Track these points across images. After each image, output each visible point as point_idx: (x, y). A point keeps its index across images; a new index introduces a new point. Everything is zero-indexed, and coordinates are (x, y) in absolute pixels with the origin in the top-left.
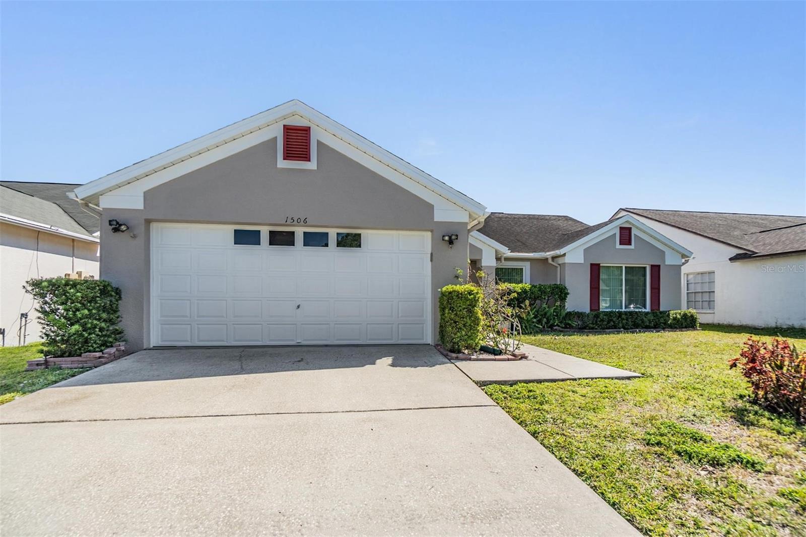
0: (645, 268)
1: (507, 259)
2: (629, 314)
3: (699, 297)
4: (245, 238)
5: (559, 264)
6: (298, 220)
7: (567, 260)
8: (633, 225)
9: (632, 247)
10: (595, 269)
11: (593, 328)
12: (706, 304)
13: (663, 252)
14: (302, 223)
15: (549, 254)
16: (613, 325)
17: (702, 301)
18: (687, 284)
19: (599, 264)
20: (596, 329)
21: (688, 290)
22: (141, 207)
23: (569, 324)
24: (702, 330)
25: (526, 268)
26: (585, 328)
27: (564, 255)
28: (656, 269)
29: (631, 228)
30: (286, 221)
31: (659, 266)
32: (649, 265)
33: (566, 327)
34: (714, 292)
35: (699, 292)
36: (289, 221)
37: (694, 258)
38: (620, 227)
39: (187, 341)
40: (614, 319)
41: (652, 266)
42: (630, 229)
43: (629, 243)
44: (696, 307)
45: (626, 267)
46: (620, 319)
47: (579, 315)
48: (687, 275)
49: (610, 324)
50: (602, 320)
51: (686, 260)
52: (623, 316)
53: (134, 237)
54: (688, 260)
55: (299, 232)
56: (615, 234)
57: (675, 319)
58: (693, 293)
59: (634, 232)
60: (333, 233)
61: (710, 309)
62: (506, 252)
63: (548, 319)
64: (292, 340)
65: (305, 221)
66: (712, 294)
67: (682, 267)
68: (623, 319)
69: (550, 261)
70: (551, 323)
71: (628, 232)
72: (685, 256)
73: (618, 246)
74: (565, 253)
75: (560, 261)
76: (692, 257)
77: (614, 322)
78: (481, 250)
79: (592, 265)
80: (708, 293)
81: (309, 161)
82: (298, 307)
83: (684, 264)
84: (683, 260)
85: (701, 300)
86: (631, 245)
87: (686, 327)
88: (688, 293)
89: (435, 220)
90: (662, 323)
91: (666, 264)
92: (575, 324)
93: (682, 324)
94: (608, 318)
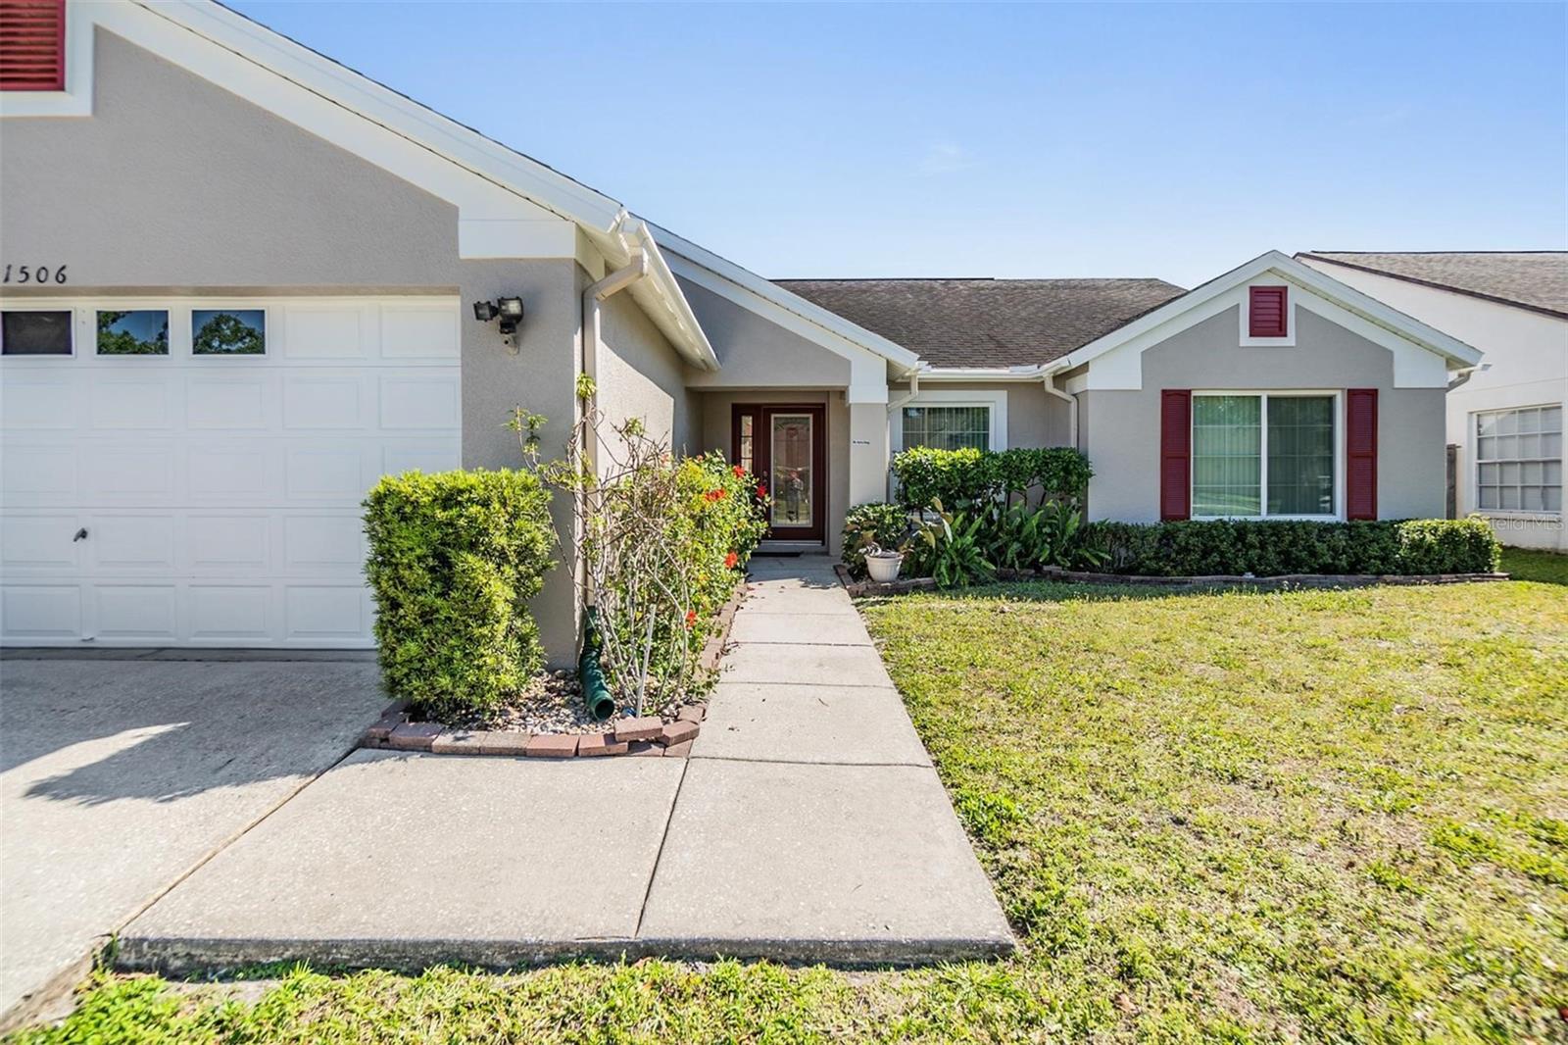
0: (1330, 399)
1: (924, 385)
2: (1269, 532)
3: (1513, 477)
5: (1074, 395)
6: (39, 273)
7: (1090, 382)
8: (1293, 280)
9: (1290, 341)
10: (1177, 408)
11: (1158, 572)
12: (1534, 496)
13: (1388, 354)
14: (51, 282)
15: (1047, 370)
16: (1220, 563)
17: (1523, 488)
18: (1479, 440)
19: (1190, 391)
20: (1167, 574)
21: (1479, 458)
23: (1085, 560)
24: (1509, 577)
25: (998, 406)
26: (1132, 571)
27: (1084, 368)
28: (1364, 404)
29: (1286, 288)
30: (7, 280)
31: (1372, 394)
32: (1342, 389)
33: (1075, 568)
34: (1559, 462)
35: (1515, 463)
36: (16, 277)
37: (1486, 367)
38: (1251, 289)
40: (1224, 546)
41: (1352, 395)
42: (1281, 292)
43: (1281, 331)
44: (1506, 503)
45: (1270, 399)
46: (1239, 546)
47: (1119, 533)
48: (1479, 416)
49: (1209, 561)
50: (1186, 550)
51: (1460, 375)
52: (1252, 538)
54: (1469, 373)
55: (85, 313)
56: (1238, 305)
57: (1416, 546)
58: (1495, 463)
60: (180, 312)
61: (1545, 509)
62: (910, 363)
63: (1025, 544)
64: (71, 633)
66: (1553, 468)
67: (1449, 396)
68: (1253, 546)
69: (1049, 387)
70: (1034, 556)
71: (1277, 299)
72: (1458, 362)
73: (1245, 340)
74: (1087, 363)
75: (1078, 384)
76: (1480, 365)
77: (1222, 554)
78: (848, 363)
79: (1166, 395)
80: (1541, 466)
81: (62, 88)
82: (83, 534)
83: (1453, 385)
84: (1453, 376)
85: (1519, 484)
86: (1285, 335)
87: (1455, 570)
88: (1480, 464)
89: (462, 256)
90: (1375, 558)
91: (1396, 386)
92: (1101, 559)
93: (1441, 561)
94: (1205, 545)
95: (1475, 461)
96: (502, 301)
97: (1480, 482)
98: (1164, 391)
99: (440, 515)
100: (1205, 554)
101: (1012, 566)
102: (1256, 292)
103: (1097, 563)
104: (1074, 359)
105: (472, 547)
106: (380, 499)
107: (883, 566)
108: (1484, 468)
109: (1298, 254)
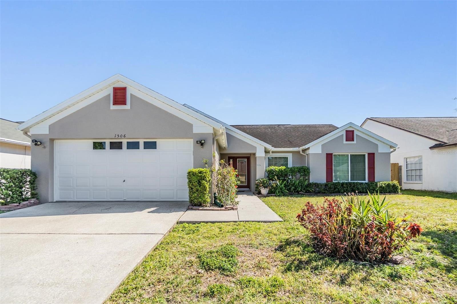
0: (364, 155)
1: (273, 152)
2: (349, 184)
3: (414, 173)
4: (98, 146)
5: (307, 154)
6: (121, 136)
7: (310, 152)
8: (355, 129)
9: (355, 142)
10: (329, 157)
11: (324, 193)
12: (418, 177)
13: (377, 145)
14: (123, 137)
15: (301, 149)
16: (338, 191)
17: (416, 176)
18: (407, 164)
19: (332, 154)
20: (326, 193)
21: (407, 169)
22: (48, 133)
23: (308, 190)
24: (403, 194)
25: (290, 157)
26: (319, 193)
27: (309, 148)
28: (372, 156)
29: (354, 131)
30: (115, 137)
31: (374, 154)
32: (367, 153)
33: (306, 192)
34: (422, 169)
35: (414, 170)
36: (117, 136)
37: (398, 148)
38: (346, 131)
39: (71, 198)
40: (338, 187)
41: (369, 154)
42: (353, 131)
43: (353, 140)
44: (412, 179)
45: (350, 155)
46: (342, 187)
47: (316, 185)
48: (406, 159)
49: (335, 190)
50: (330, 188)
51: (394, 150)
52: (345, 186)
53: (45, 147)
54: (396, 149)
55: (125, 142)
56: (343, 134)
58: (409, 170)
59: (356, 133)
60: (141, 142)
61: (420, 180)
62: (270, 147)
63: (295, 187)
65: (125, 136)
66: (421, 170)
68: (345, 187)
69: (301, 153)
70: (297, 190)
71: (352, 133)
72: (393, 146)
73: (344, 142)
75: (308, 152)
76: (397, 147)
77: (338, 189)
78: (256, 147)
80: (419, 170)
81: (126, 105)
82: (124, 181)
83: (392, 152)
84: (392, 150)
85: (415, 175)
86: (354, 141)
87: (389, 192)
88: (407, 170)
89: (194, 133)
90: (372, 190)
91: (379, 152)
92: (312, 190)
93: (386, 191)
94: (334, 187)
95: (405, 169)
96: (201, 141)
97: (407, 174)
98: (327, 154)
99: (199, 175)
100: (335, 189)
101: (292, 192)
102: (347, 131)
104: (306, 147)
105: (204, 179)
106: (189, 173)
107: (264, 191)
108: (408, 171)
109: (367, 118)
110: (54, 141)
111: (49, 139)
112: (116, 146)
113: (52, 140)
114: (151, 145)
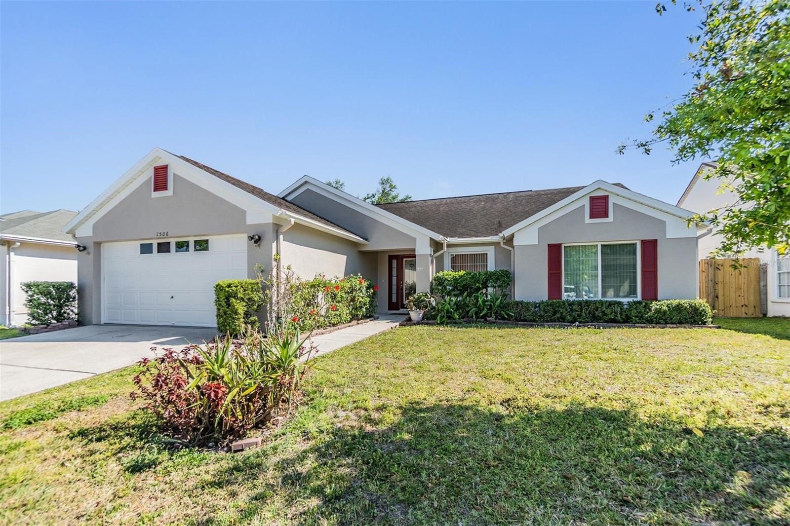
0: (634, 245)
4: (146, 249)
5: (513, 247)
6: (164, 233)
7: (517, 241)
8: (609, 192)
9: (609, 219)
10: (555, 251)
11: (533, 320)
13: (663, 223)
14: (165, 236)
15: (499, 238)
16: (560, 318)
19: (561, 244)
20: (536, 321)
21: (779, 270)
22: (91, 234)
23: (502, 316)
27: (512, 236)
28: (650, 247)
29: (608, 196)
30: (157, 236)
31: (655, 242)
32: (639, 240)
33: (497, 318)
36: (159, 235)
38: (590, 197)
39: (118, 320)
41: (644, 242)
42: (606, 198)
43: (606, 216)
45: (602, 245)
53: (89, 253)
54: (711, 229)
55: (173, 242)
56: (584, 205)
59: (612, 201)
60: (191, 240)
62: (439, 237)
63: (479, 309)
65: (167, 235)
67: (699, 240)
69: (503, 245)
71: (603, 201)
73: (588, 220)
74: (513, 234)
77: (561, 314)
78: (415, 239)
79: (550, 246)
81: (167, 190)
82: (172, 297)
86: (608, 217)
88: (779, 273)
89: (247, 223)
91: (667, 237)
92: (508, 315)
93: (671, 319)
94: (554, 309)
95: (777, 272)
96: (253, 236)
97: (780, 283)
98: (549, 245)
100: (555, 313)
101: (472, 317)
102: (592, 199)
103: (506, 317)
104: (507, 233)
107: (416, 315)
108: (782, 275)
110: (102, 245)
111: (93, 243)
112: (164, 248)
113: (98, 244)
114: (202, 245)
